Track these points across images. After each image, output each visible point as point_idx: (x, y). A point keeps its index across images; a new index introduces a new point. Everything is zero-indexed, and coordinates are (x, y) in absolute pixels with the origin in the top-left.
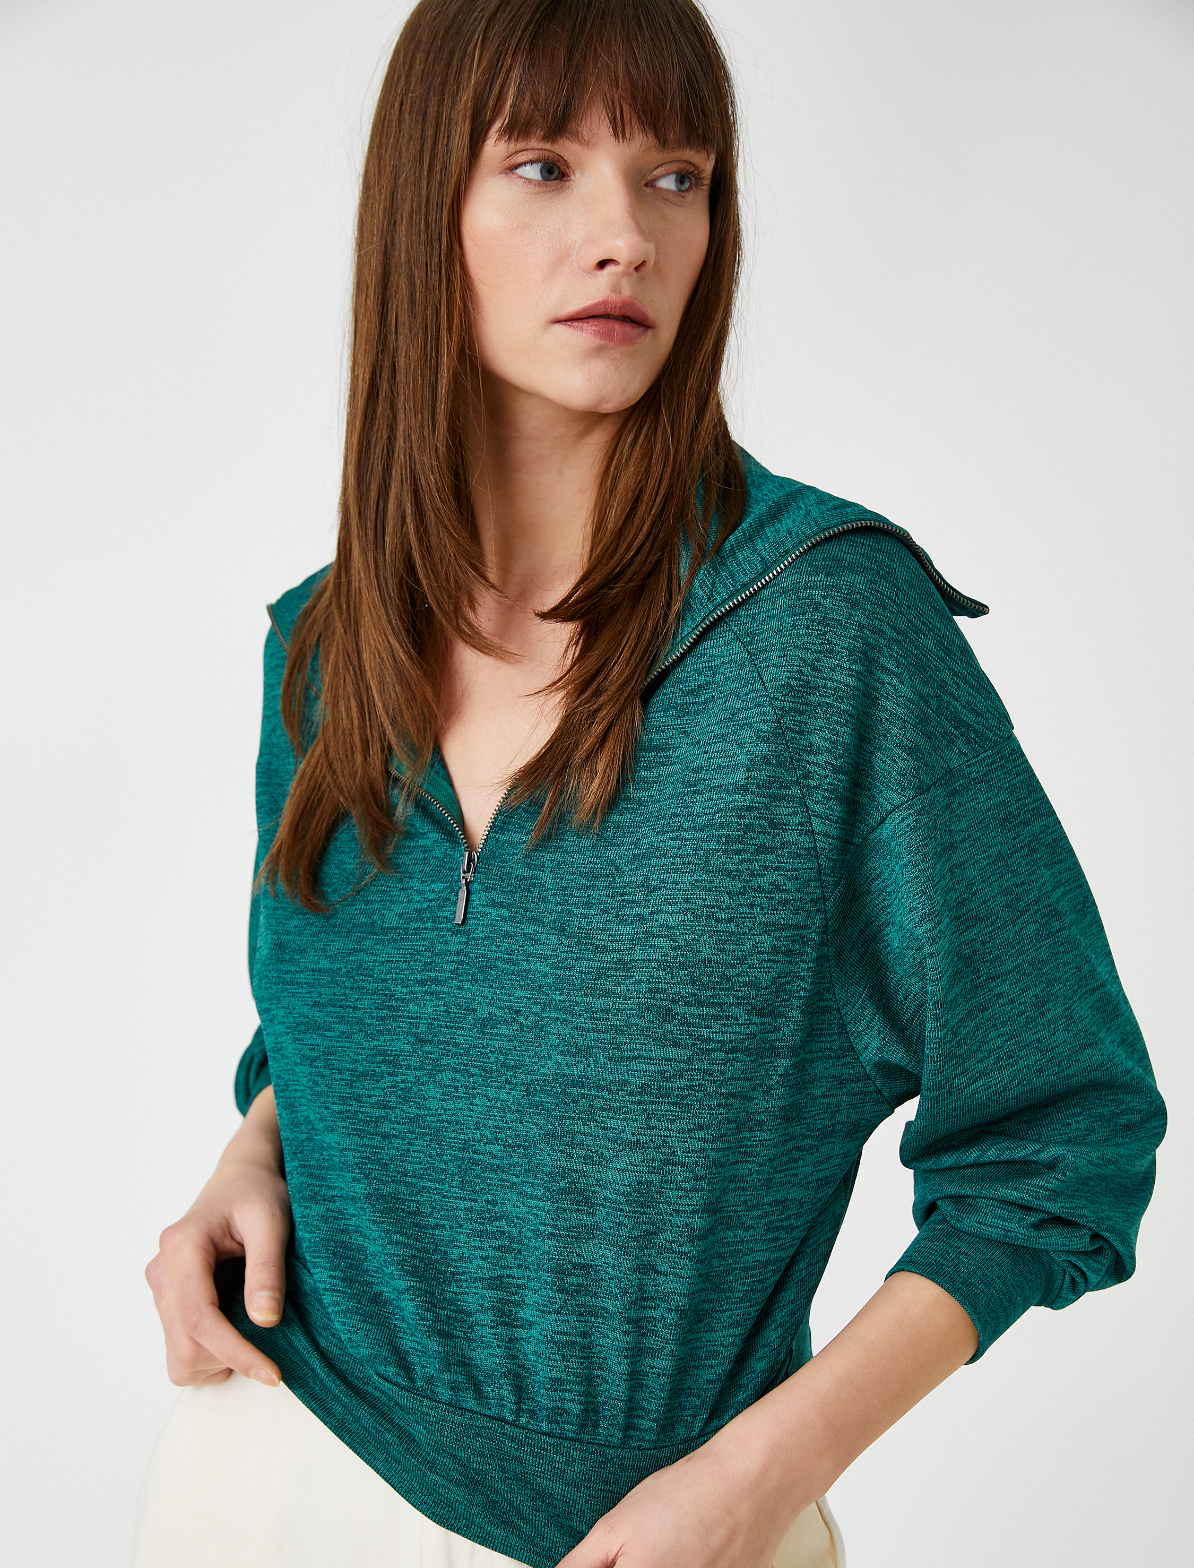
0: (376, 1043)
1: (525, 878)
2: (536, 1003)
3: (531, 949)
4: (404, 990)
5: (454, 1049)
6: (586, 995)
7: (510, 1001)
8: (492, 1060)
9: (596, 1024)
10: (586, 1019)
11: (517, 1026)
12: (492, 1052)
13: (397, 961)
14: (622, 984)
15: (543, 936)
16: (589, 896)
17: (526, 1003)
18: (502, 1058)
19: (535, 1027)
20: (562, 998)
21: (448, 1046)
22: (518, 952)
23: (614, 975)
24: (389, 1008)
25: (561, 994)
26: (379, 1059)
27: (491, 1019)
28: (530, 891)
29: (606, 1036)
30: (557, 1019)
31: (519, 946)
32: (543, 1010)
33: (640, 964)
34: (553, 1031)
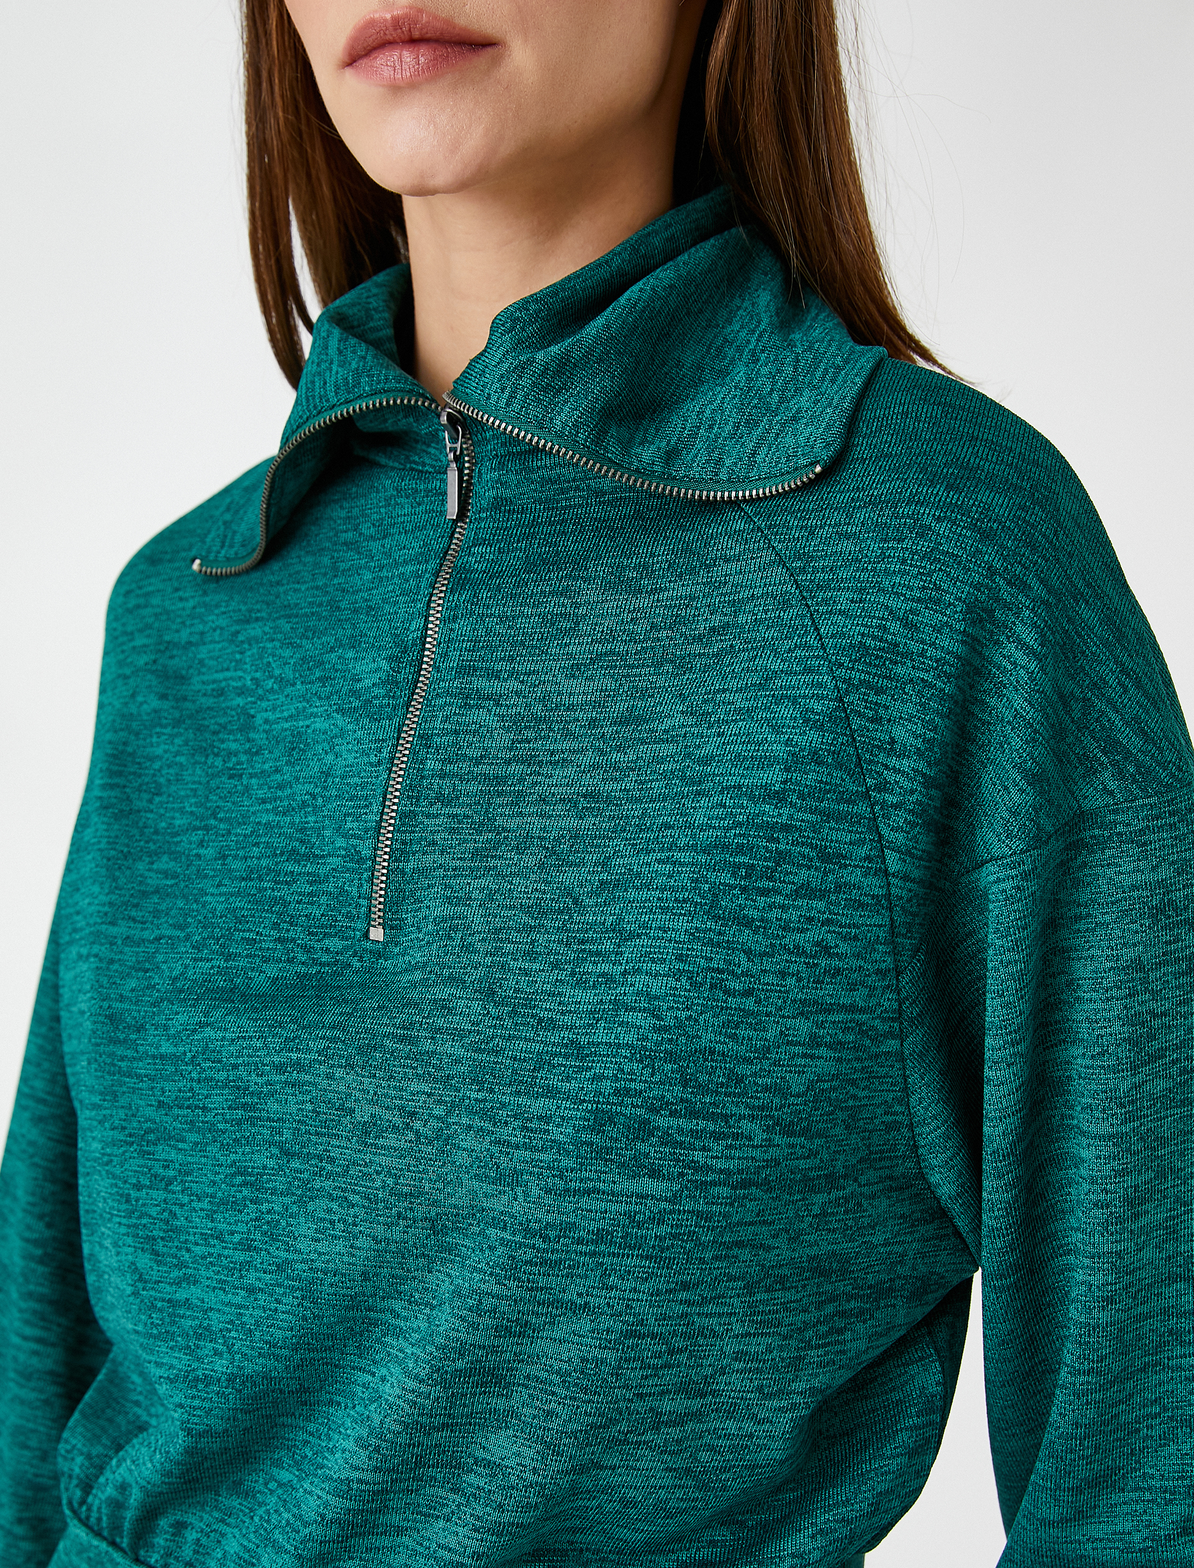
2: (440, 1102)
3: (440, 1022)
4: (259, 1080)
6: (518, 1093)
7: (401, 1098)
8: (378, 1184)
9: (530, 1138)
10: (514, 1129)
11: (411, 1136)
13: (251, 1037)
14: (573, 1078)
15: (461, 1003)
16: (533, 942)
17: (425, 1102)
18: (390, 1181)
19: (438, 1138)
20: (480, 1096)
22: (421, 1025)
23: (562, 1065)
24: (245, 1106)
25: (479, 1090)
29: (543, 1156)
30: (470, 1127)
31: (424, 1018)
32: (449, 1113)
33: (603, 1050)
34: (464, 1145)
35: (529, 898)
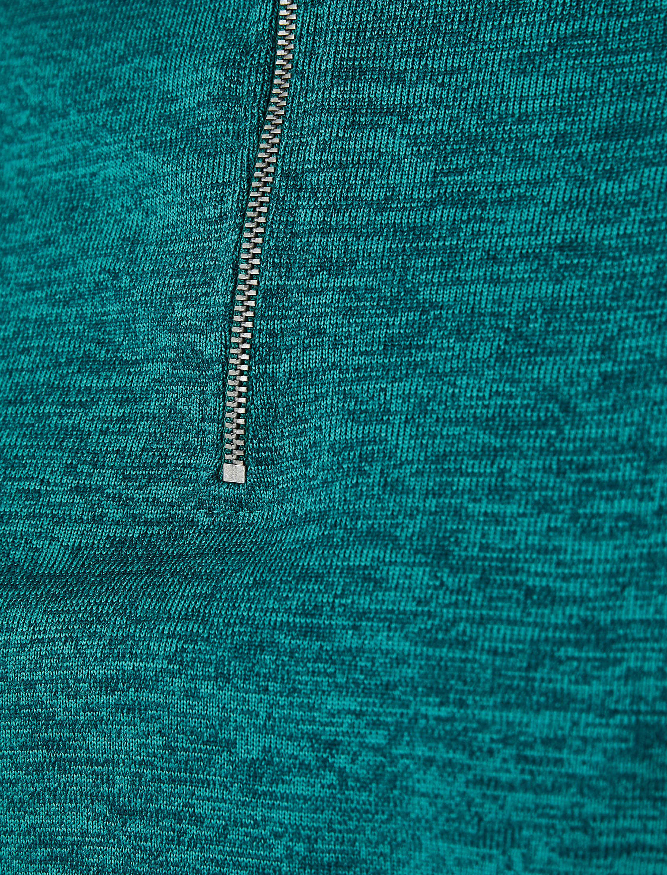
0: (30, 819)
1: (348, 446)
2: (376, 725)
3: (364, 602)
4: (72, 704)
5: (194, 830)
6: (506, 705)
7: (313, 721)
9: (531, 773)
10: (505, 760)
11: (331, 778)
12: (277, 836)
13: (53, 640)
14: (593, 678)
15: (395, 571)
16: (502, 472)
17: (352, 726)
18: (300, 847)
19: (377, 779)
20: (444, 712)
21: (180, 822)
22: (333, 608)
23: (573, 658)
24: (47, 744)
25: (441, 704)
26: (41, 853)
27: (269, 763)
28: (362, 472)
29: (555, 800)
30: (429, 761)
31: (336, 596)
32: (393, 740)
33: (637, 632)
34: (422, 787)
35: (487, 407)
